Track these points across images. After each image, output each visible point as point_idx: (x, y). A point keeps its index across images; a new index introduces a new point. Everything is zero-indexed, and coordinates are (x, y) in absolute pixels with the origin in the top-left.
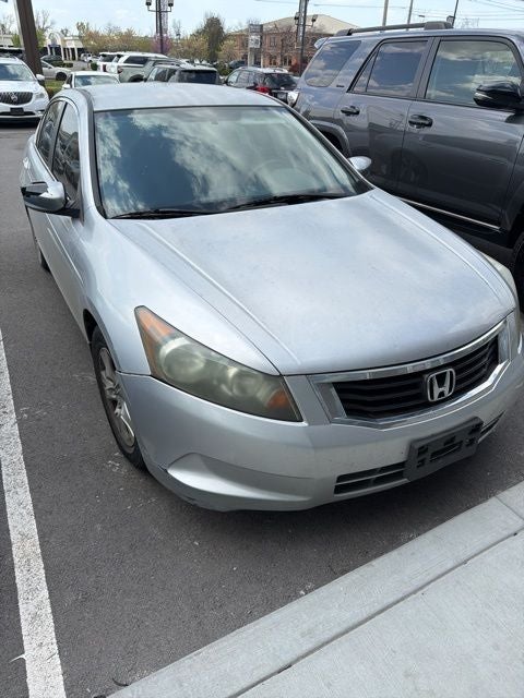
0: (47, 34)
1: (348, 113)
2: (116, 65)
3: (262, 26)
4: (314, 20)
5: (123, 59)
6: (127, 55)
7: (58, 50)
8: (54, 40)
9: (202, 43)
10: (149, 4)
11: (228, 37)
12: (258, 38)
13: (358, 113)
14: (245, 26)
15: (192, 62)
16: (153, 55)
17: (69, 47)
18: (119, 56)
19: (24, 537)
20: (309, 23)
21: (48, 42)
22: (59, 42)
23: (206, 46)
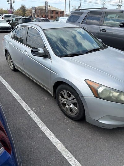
2: (2, 17)
3: (35, 8)
4: (49, 7)
9: (21, 12)
10: (8, 2)
11: (27, 10)
12: (35, 11)
14: (31, 8)
16: (12, 15)
18: (2, 15)
20: (48, 7)
23: (22, 12)
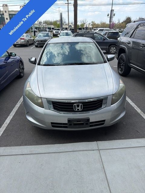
0: (85, 24)
1: (128, 44)
5: (98, 30)
6: (99, 29)
7: (87, 28)
8: (86, 26)
10: (108, 16)
13: (130, 43)
15: (115, 30)
17: (90, 27)
18: (97, 29)
19: (6, 123)
21: (85, 26)
22: (88, 26)
